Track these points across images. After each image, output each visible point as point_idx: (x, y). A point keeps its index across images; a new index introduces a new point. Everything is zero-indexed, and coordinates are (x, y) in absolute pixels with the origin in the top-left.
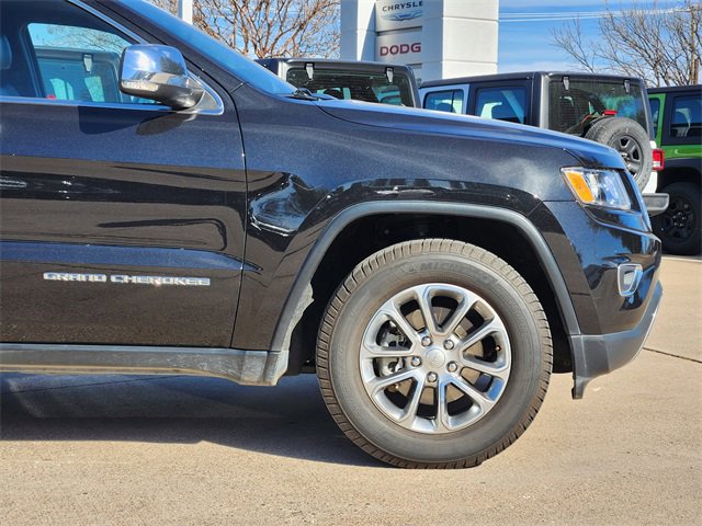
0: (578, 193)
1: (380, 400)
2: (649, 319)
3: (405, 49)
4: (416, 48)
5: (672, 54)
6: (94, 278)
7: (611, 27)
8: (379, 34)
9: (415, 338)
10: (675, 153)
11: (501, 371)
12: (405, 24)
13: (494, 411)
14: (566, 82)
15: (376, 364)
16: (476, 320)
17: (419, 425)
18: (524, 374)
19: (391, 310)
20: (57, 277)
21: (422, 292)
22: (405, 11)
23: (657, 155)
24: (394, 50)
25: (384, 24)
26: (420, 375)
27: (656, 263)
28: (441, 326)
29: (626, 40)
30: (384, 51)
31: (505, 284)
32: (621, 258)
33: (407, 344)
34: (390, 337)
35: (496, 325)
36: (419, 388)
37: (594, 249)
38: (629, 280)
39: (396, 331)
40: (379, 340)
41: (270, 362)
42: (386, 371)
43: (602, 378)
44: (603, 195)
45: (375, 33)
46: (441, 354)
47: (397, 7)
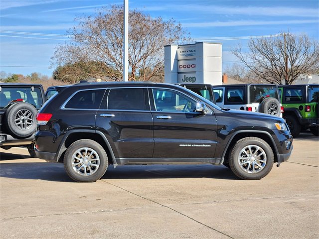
0: (277, 128)
1: (242, 167)
2: (291, 152)
3: (189, 66)
4: (193, 66)
5: (278, 56)
6: (189, 145)
7: (253, 46)
8: (178, 60)
9: (248, 155)
10: (287, 106)
11: (265, 161)
12: (189, 57)
13: (263, 169)
14: (255, 87)
15: (241, 160)
16: (259, 152)
17: (249, 172)
18: (269, 162)
19: (243, 150)
20: (182, 145)
21: (249, 147)
22: (189, 53)
23: (282, 108)
24: (185, 66)
25: (180, 57)
26: (249, 162)
27: (292, 141)
28: (253, 153)
29: (259, 51)
30: (181, 67)
31: (265, 145)
32: (286, 140)
33: (247, 156)
34: (243, 155)
35: (263, 153)
36: (249, 165)
37: (281, 138)
38: (287, 144)
39: (245, 154)
40: (241, 156)
41: (221, 160)
42: (243, 161)
43: (283, 163)
44: (282, 128)
45: (177, 60)
46: (253, 158)
47: (185, 51)
